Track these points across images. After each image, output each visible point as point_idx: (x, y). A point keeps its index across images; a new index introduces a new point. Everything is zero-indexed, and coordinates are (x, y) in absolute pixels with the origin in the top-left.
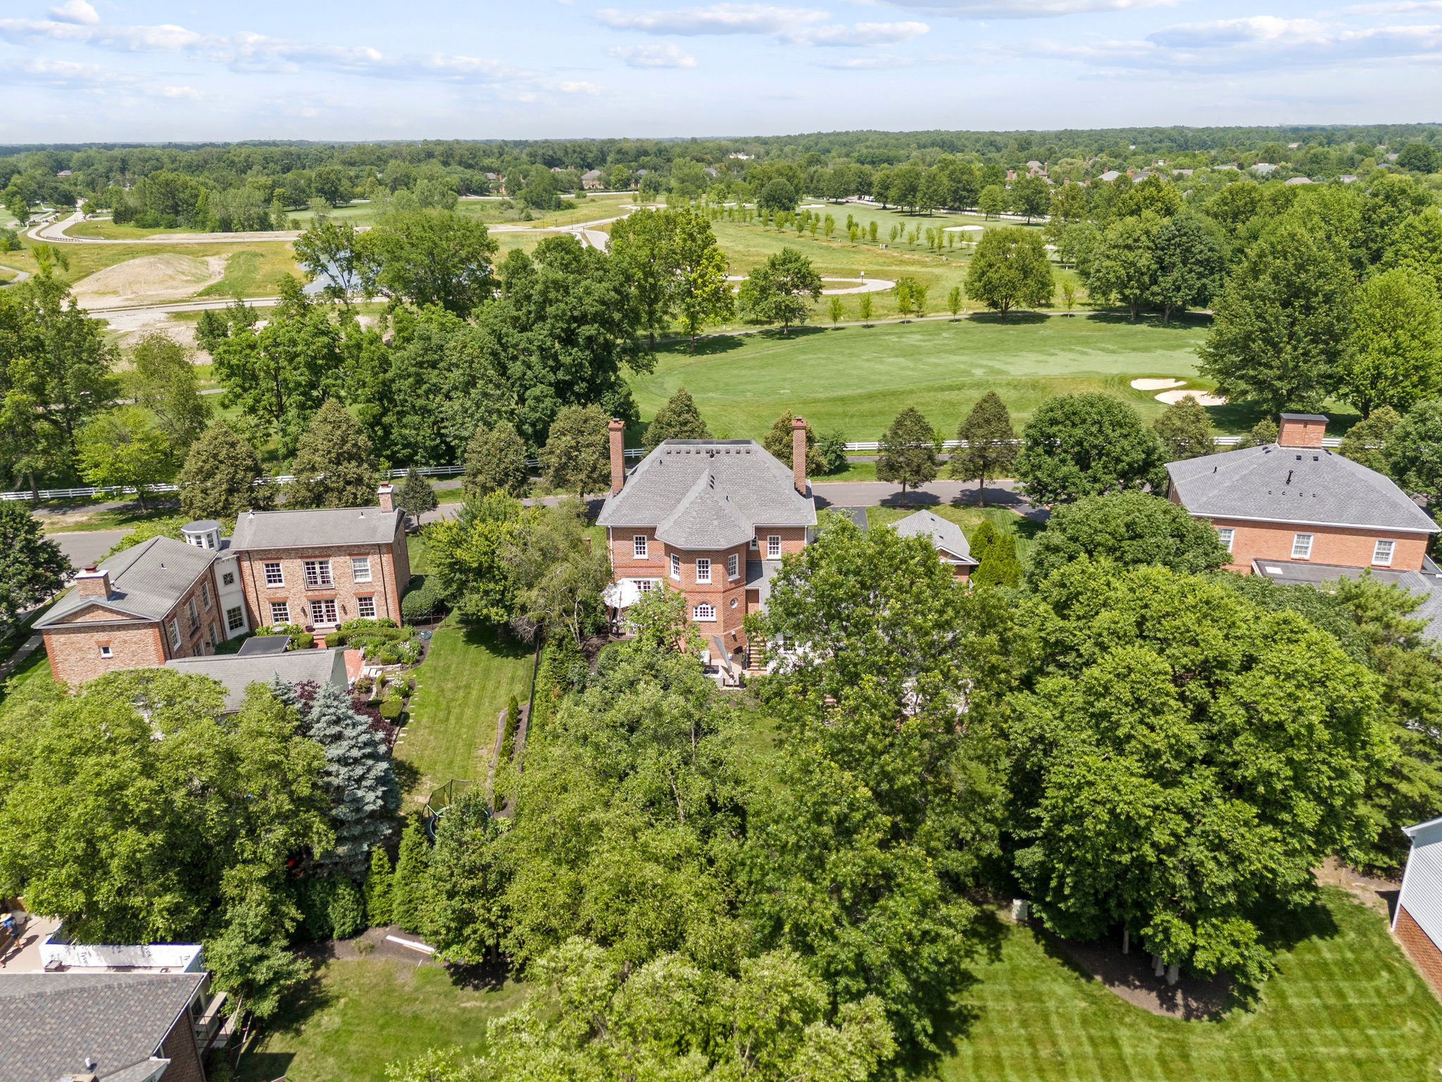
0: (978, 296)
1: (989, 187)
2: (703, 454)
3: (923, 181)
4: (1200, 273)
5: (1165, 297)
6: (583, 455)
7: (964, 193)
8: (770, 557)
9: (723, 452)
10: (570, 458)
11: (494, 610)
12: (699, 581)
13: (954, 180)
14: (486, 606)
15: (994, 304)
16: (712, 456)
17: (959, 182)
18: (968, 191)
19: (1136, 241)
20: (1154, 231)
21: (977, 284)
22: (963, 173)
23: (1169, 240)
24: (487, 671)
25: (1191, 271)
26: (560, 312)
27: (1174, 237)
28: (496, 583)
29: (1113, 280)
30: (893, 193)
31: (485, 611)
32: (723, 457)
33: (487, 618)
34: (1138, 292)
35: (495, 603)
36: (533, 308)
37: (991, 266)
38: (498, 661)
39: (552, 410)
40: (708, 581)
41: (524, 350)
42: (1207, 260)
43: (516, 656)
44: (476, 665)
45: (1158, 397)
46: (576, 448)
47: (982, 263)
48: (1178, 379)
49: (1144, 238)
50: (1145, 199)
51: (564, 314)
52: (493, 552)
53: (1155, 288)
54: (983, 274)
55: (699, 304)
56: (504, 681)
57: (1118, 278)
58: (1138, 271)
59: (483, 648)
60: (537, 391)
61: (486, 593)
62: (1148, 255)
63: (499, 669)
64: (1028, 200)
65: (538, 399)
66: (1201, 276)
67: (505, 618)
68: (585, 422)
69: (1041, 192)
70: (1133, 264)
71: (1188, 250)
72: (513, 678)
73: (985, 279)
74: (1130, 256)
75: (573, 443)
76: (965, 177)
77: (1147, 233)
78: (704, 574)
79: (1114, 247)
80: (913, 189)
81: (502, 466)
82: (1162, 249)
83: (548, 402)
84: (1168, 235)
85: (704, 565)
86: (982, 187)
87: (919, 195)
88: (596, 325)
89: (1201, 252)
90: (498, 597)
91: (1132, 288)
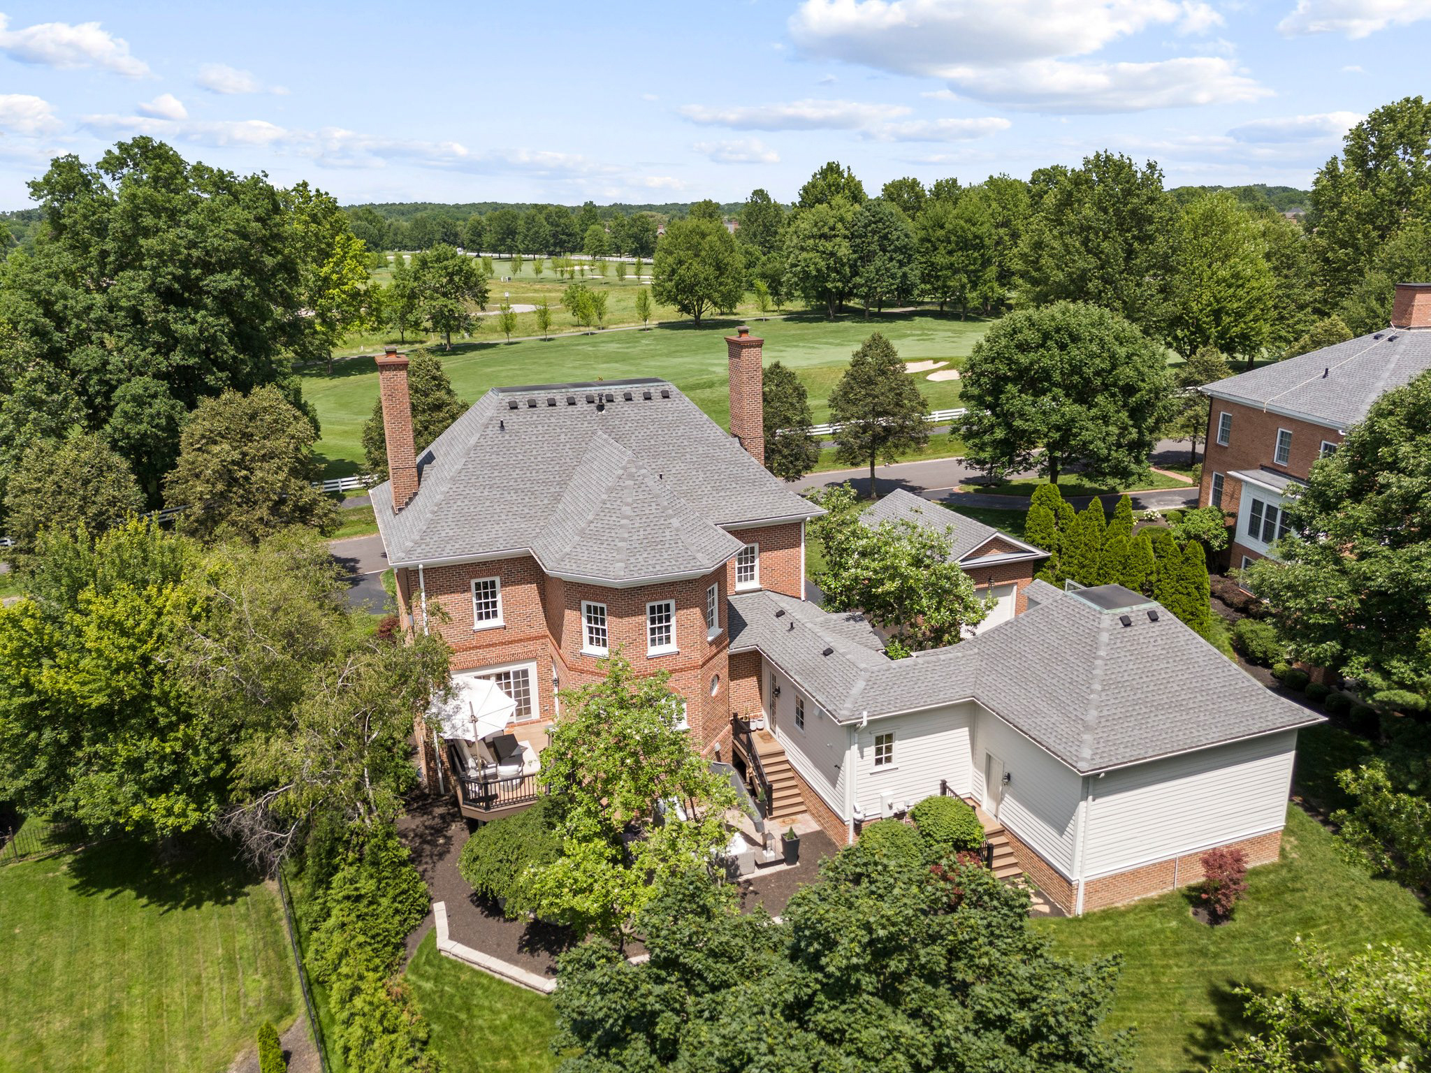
0: (672, 299)
1: (592, 227)
2: (582, 405)
3: (521, 222)
4: (899, 261)
5: (870, 288)
6: (259, 474)
7: (564, 237)
8: (740, 586)
9: (619, 399)
10: (232, 481)
11: (161, 802)
12: (653, 651)
13: (552, 224)
14: (137, 798)
15: (685, 309)
16: (601, 408)
17: (558, 226)
18: (568, 235)
19: (833, 229)
20: (849, 217)
21: (669, 285)
22: (559, 217)
23: (865, 226)
24: (155, 953)
25: (891, 259)
26: (167, 247)
27: (870, 223)
28: (162, 734)
29: (814, 273)
30: (487, 238)
31: (137, 812)
32: (619, 405)
33: (145, 825)
34: (840, 284)
35: (161, 787)
36: (110, 245)
37: (681, 262)
38: (177, 921)
39: (170, 418)
40: (672, 647)
41: (100, 321)
42: (905, 247)
43: (220, 898)
44: (123, 945)
45: (930, 377)
46: (240, 464)
47: (670, 260)
48: (936, 361)
49: (839, 225)
50: (829, 186)
51: (175, 251)
52: (145, 660)
53: (858, 280)
54: (673, 272)
55: (338, 307)
56: (210, 972)
57: (818, 270)
58: (839, 260)
59: (129, 893)
60: (137, 386)
61: (135, 765)
62: (846, 243)
63: (184, 942)
64: (636, 238)
65: (139, 401)
66: (901, 264)
67: (194, 817)
68: (252, 417)
69: (647, 230)
70: (832, 254)
71: (885, 237)
72: (230, 960)
73: (676, 277)
74: (829, 246)
75: (236, 455)
76: (562, 221)
77: (842, 220)
78: (660, 633)
79: (809, 238)
80: (511, 232)
81: (92, 511)
82: (860, 236)
83: (160, 405)
84: (864, 221)
85: (660, 616)
86: (584, 231)
87: (519, 238)
88: (237, 272)
89: (898, 238)
90: (168, 769)
91: (834, 280)
